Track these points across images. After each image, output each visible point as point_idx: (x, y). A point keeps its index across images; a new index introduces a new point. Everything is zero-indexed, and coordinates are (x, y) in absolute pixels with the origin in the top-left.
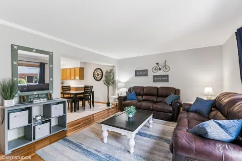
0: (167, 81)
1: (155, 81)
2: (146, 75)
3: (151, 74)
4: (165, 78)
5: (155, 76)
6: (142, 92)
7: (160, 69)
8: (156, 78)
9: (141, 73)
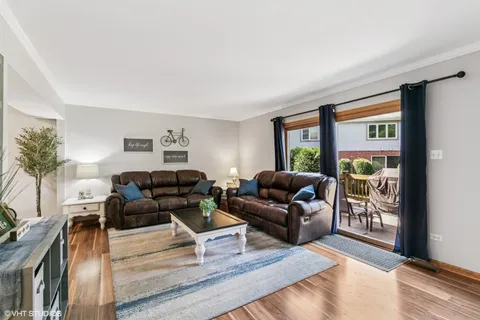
0: (186, 160)
1: (166, 161)
2: (150, 149)
3: (159, 149)
4: (183, 156)
5: (166, 153)
6: (149, 182)
7: (175, 141)
8: (169, 156)
9: (137, 145)
